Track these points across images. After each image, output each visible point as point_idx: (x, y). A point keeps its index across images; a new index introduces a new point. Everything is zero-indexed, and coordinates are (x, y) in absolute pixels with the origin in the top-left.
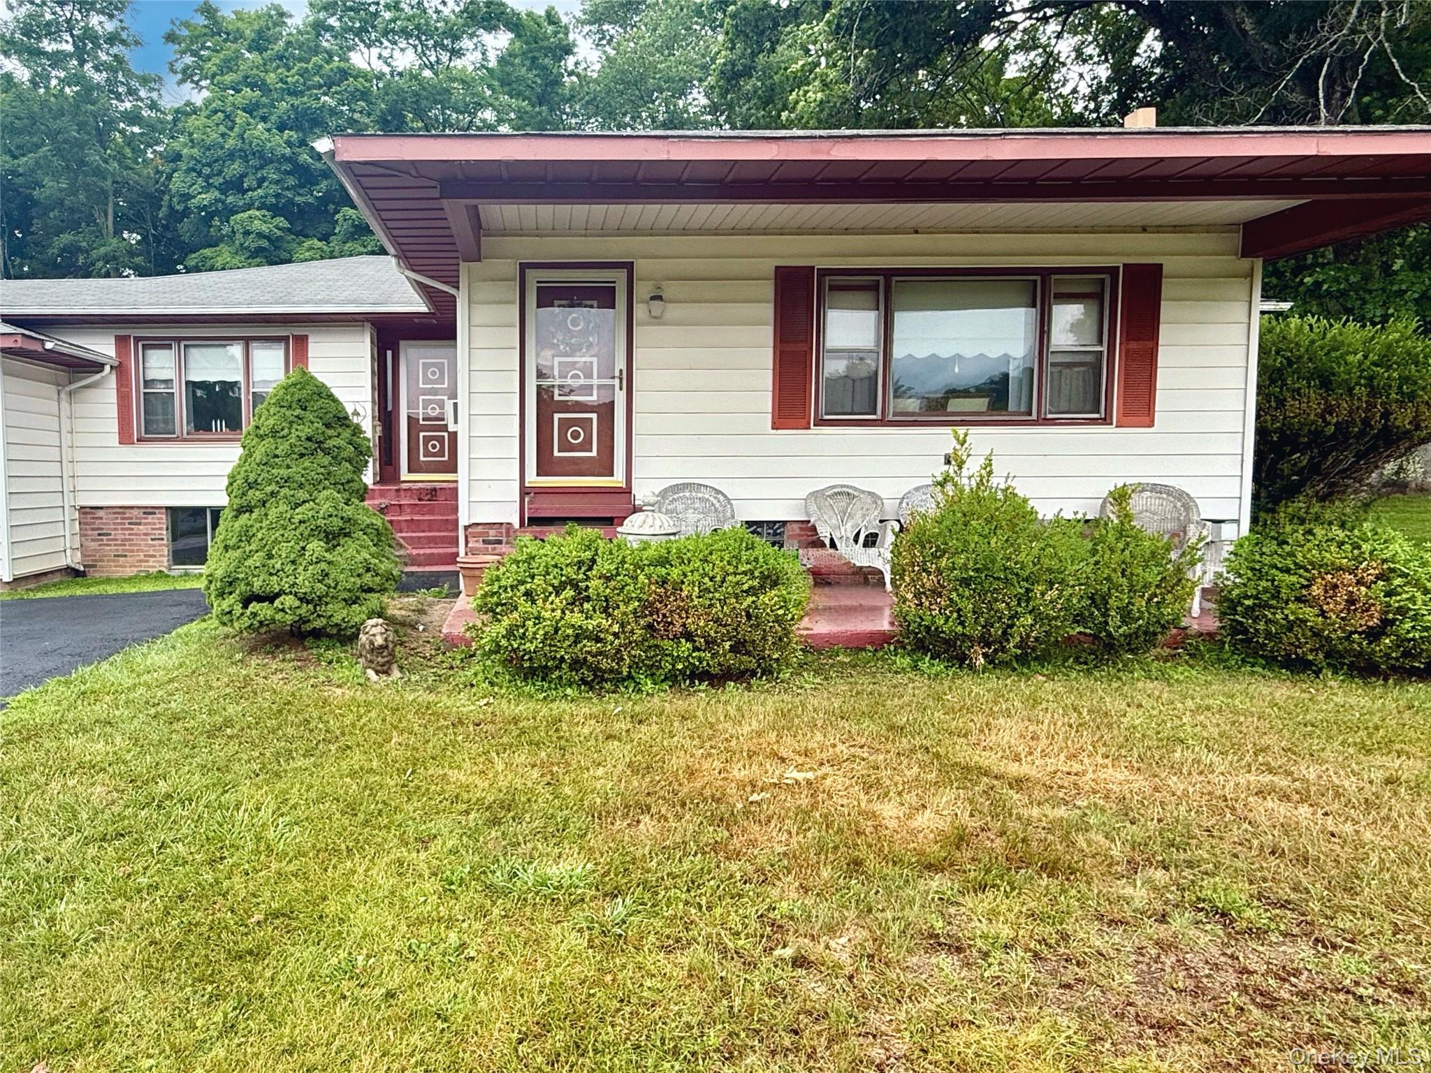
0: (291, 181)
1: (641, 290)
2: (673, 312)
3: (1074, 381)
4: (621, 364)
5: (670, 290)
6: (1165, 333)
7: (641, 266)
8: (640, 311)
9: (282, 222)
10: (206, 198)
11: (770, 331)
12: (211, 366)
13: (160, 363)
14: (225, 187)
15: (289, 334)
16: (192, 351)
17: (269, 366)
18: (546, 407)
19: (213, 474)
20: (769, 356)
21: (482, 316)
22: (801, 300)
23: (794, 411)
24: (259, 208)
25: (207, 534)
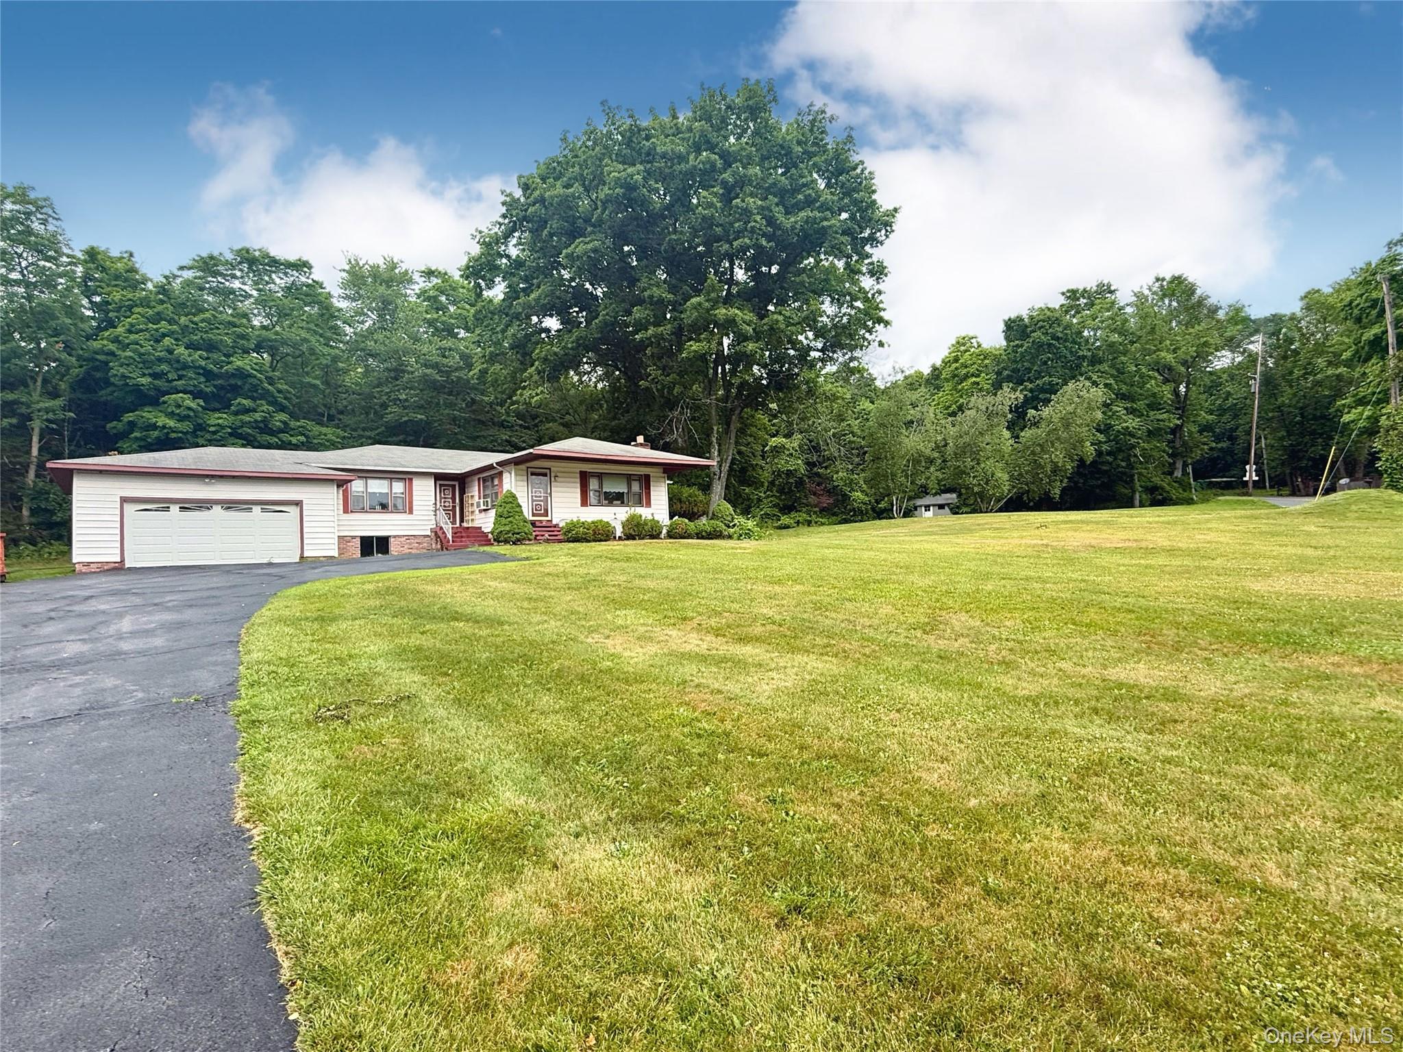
0: (202, 379)
1: (553, 475)
2: (559, 479)
4: (549, 491)
5: (558, 474)
6: (651, 489)
7: (552, 469)
8: (552, 479)
9: (201, 402)
10: (144, 380)
11: (579, 485)
12: (378, 487)
13: (357, 486)
14: (155, 376)
15: (407, 477)
16: (370, 481)
17: (398, 487)
18: (533, 501)
19: (376, 525)
20: (579, 490)
21: (518, 478)
22: (584, 478)
23: (584, 502)
24: (185, 392)
25: (374, 546)
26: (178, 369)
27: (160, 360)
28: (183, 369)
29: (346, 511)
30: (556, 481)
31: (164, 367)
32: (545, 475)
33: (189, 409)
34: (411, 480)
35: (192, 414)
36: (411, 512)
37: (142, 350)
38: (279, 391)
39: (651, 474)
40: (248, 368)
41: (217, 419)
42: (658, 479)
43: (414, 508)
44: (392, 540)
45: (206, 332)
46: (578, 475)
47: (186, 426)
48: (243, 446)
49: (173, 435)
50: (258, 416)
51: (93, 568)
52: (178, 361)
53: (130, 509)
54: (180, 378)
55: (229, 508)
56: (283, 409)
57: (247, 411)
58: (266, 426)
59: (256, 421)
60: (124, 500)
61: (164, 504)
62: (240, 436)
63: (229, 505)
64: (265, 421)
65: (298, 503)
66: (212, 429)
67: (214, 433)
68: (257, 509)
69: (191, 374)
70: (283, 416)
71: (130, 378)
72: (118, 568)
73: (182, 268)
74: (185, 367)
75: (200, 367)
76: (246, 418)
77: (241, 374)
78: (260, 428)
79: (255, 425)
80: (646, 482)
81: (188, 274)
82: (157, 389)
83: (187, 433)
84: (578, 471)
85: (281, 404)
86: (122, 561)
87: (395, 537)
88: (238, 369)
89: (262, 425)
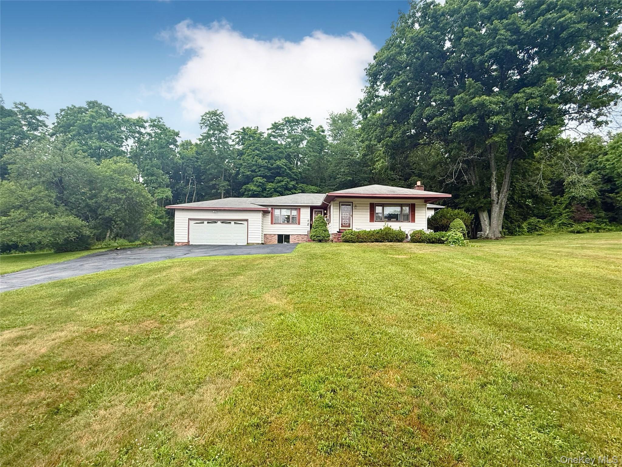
0: (266, 171)
1: (354, 205)
2: (358, 208)
3: (406, 217)
4: (351, 214)
5: (357, 205)
6: (416, 212)
7: (354, 202)
8: (353, 208)
9: (265, 180)
10: (248, 173)
11: (369, 211)
12: (285, 212)
13: (277, 212)
14: (252, 171)
15: (298, 208)
16: (282, 210)
17: (294, 213)
18: (342, 219)
19: (285, 229)
20: (369, 213)
21: (335, 208)
22: (372, 207)
23: (372, 220)
24: (260, 176)
25: (283, 239)
26: (259, 168)
27: (254, 165)
28: (260, 168)
29: (272, 223)
30: (356, 209)
31: (254, 168)
32: (350, 205)
33: (260, 182)
34: (300, 209)
35: (261, 184)
36: (299, 224)
37: (249, 162)
38: (293, 173)
39: (416, 204)
40: (281, 164)
41: (270, 186)
42: (421, 206)
43: (301, 222)
44: (291, 236)
45: (269, 152)
46: (369, 205)
47: (259, 189)
48: (279, 196)
49: (255, 193)
50: (283, 183)
51: (180, 244)
52: (259, 165)
53: (192, 223)
54: (260, 171)
55: (222, 222)
56: (294, 179)
57: (280, 182)
58: (287, 187)
59: (282, 185)
60: (190, 219)
61: (202, 221)
62: (278, 192)
63: (224, 221)
64: (286, 185)
65: (247, 220)
66: (268, 190)
67: (269, 191)
68: (233, 223)
69: (262, 169)
70: (293, 183)
71: (244, 173)
72: (188, 245)
73: (268, 129)
74: (261, 167)
75: (265, 166)
76: (279, 185)
77: (279, 167)
78: (284, 188)
79: (282, 187)
80: (413, 208)
81: (270, 131)
82: (253, 175)
83: (259, 192)
84: (369, 203)
85: (293, 178)
86: (189, 242)
87: (292, 235)
88: (278, 165)
89: (285, 187)
